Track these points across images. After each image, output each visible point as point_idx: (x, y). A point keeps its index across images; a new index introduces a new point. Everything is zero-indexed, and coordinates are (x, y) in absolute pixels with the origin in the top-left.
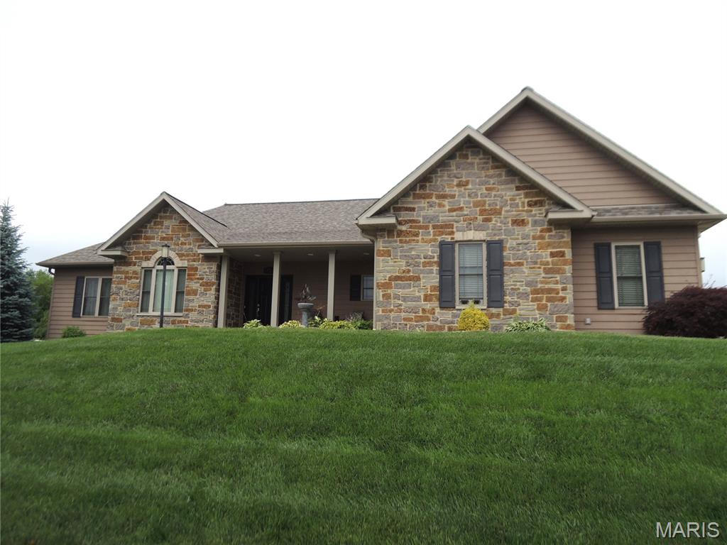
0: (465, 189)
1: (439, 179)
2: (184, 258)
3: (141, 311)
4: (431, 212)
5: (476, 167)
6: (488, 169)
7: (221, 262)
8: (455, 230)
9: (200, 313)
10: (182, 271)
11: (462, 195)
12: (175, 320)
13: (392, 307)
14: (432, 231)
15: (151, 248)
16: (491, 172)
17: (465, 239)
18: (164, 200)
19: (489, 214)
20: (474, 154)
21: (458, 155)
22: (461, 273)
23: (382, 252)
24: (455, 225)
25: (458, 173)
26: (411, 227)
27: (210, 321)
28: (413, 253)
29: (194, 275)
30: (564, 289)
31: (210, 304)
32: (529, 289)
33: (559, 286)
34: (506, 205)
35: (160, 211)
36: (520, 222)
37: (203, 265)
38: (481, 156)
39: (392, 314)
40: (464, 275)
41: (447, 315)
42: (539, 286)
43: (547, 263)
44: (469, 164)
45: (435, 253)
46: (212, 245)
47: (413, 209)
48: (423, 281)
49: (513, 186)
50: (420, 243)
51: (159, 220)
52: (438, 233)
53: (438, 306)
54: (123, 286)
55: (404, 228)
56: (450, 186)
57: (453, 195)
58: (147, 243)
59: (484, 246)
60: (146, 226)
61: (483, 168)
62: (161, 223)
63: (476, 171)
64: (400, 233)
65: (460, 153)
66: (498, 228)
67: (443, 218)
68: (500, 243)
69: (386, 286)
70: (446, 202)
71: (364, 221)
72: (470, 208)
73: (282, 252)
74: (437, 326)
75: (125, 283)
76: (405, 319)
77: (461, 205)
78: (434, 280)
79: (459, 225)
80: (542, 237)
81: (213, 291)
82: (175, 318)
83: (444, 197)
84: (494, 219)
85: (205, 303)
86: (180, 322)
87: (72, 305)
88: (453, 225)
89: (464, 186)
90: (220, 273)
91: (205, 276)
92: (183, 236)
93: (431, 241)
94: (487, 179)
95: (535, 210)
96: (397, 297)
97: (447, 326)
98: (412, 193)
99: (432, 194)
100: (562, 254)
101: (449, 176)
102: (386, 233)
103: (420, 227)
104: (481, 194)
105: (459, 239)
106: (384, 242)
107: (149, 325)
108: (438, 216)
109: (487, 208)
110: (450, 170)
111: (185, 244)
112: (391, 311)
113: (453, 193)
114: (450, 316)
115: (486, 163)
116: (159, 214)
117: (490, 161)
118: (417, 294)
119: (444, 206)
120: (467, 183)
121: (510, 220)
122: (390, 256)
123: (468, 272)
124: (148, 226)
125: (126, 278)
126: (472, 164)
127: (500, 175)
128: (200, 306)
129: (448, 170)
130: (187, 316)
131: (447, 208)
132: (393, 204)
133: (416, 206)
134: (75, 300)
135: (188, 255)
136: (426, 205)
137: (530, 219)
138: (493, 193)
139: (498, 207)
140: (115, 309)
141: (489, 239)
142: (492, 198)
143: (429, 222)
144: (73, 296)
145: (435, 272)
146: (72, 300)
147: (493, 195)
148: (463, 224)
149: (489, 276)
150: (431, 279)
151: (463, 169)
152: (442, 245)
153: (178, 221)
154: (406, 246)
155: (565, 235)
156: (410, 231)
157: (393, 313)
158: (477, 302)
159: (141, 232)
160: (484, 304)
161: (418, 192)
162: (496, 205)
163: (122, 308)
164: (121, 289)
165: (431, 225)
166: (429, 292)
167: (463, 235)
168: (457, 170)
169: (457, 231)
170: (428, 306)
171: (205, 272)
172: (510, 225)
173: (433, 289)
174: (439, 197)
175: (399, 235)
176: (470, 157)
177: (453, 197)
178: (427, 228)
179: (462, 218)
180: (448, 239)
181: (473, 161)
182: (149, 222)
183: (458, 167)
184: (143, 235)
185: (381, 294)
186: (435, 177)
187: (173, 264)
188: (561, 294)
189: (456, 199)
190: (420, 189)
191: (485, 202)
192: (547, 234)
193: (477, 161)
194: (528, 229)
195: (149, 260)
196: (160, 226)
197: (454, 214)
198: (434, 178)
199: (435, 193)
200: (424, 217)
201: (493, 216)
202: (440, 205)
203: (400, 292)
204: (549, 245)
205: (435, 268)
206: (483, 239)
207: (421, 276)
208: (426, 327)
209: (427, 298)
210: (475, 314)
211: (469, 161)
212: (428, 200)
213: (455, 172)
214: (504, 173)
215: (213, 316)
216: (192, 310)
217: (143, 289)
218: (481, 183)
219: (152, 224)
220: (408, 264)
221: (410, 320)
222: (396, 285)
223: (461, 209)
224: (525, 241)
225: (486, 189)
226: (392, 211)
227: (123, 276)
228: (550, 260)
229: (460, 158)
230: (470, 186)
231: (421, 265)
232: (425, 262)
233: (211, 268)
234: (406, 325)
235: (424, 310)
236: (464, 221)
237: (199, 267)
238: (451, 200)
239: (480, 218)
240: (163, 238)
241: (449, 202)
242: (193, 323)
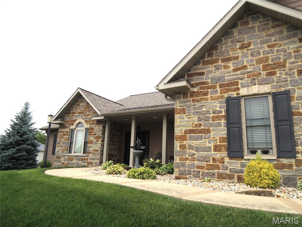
0: (247, 50)
1: (224, 46)
2: (88, 123)
3: (69, 153)
4: (218, 74)
5: (257, 30)
6: (269, 29)
7: (105, 125)
8: (240, 86)
9: (94, 154)
10: (87, 130)
11: (244, 56)
12: (82, 158)
13: (187, 156)
14: (218, 89)
15: (74, 118)
16: (272, 31)
17: (250, 93)
18: (78, 92)
20: (254, 19)
21: (239, 24)
22: (248, 125)
23: (179, 111)
24: (240, 82)
25: (241, 38)
26: (201, 88)
27: (98, 159)
28: (204, 109)
29: (92, 132)
31: (98, 149)
34: (289, 57)
35: (79, 99)
37: (96, 126)
38: (261, 20)
39: (188, 163)
40: (251, 127)
44: (251, 28)
45: (222, 108)
46: (99, 115)
47: (203, 74)
48: (212, 133)
49: (296, 39)
50: (209, 101)
51: (78, 103)
52: (224, 91)
53: (226, 155)
54: (62, 139)
55: (195, 90)
56: (234, 50)
57: (236, 57)
58: (73, 116)
59: (270, 98)
60: (73, 107)
61: (264, 29)
62: (79, 105)
63: (257, 33)
64: (193, 94)
65: (241, 21)
66: (283, 80)
67: (228, 78)
68: (287, 94)
69: (183, 138)
70: (231, 65)
71: (162, 87)
72: (253, 65)
74: (226, 174)
75: (62, 137)
76: (198, 167)
77: (245, 64)
78: (223, 132)
79: (243, 81)
81: (100, 142)
82: (82, 157)
83: (229, 60)
84: (278, 72)
86: (85, 159)
88: (238, 82)
89: (246, 47)
90: (105, 131)
91: (97, 133)
92: (88, 111)
93: (218, 98)
94: (268, 38)
96: (191, 147)
97: (236, 175)
98: (201, 61)
99: (218, 59)
101: (232, 42)
102: (182, 95)
103: (209, 88)
104: (263, 52)
105: (244, 94)
106: (181, 102)
107: (71, 161)
108: (224, 76)
109: (270, 63)
110: (234, 37)
111: (89, 115)
112: (186, 159)
113: (236, 55)
114: (239, 166)
115: (267, 24)
116: (79, 100)
117: (271, 22)
118: (208, 145)
119: (229, 67)
120: (249, 44)
121: (295, 70)
122: (185, 113)
123: (255, 123)
125: (63, 135)
126: (254, 27)
127: (281, 32)
128: (94, 150)
129: (231, 38)
130: (88, 156)
131: (232, 68)
132: (186, 72)
133: (205, 71)
134: (53, 146)
135: (90, 121)
136: (213, 69)
138: (276, 49)
139: (282, 61)
140: (58, 151)
141: (274, 91)
142: (275, 54)
143: (217, 82)
144: (53, 144)
145: (223, 125)
147: (275, 51)
149: (277, 126)
150: (220, 131)
151: (245, 34)
152: (229, 100)
154: (198, 104)
156: (200, 92)
157: (188, 161)
158: (265, 152)
159: (70, 110)
160: (273, 156)
161: (206, 59)
162: (280, 59)
163: (61, 151)
164: (61, 141)
165: (218, 84)
166: (218, 143)
167: (248, 90)
168: (239, 35)
169: (242, 87)
170: (218, 155)
171: (97, 131)
172: (296, 75)
173: (222, 140)
174: (224, 60)
175: (191, 96)
176: (250, 23)
177: (237, 58)
178: (215, 87)
179: (246, 75)
180: (233, 94)
181: (254, 25)
182: (74, 104)
183: (240, 33)
184: (71, 112)
185: (179, 144)
186: (220, 45)
187: (83, 127)
189: (240, 59)
190: (208, 56)
191: (267, 58)
193: (257, 24)
195: (73, 125)
196: (78, 107)
197: (239, 72)
198: (219, 46)
199: (220, 58)
200: (212, 79)
201: (277, 70)
202: (226, 67)
203: (194, 143)
205: (223, 121)
206: (268, 91)
207: (211, 129)
208: (216, 175)
209: (217, 148)
210: (261, 168)
211: (250, 26)
212: (215, 65)
213: (237, 37)
214: (284, 30)
215: (99, 156)
216: (90, 153)
217: (70, 141)
218: (263, 42)
219: (75, 105)
220: (200, 119)
221: (203, 168)
222: (190, 137)
223: (245, 67)
225: (268, 46)
226: (186, 77)
227: (62, 134)
229: (241, 25)
230: (252, 47)
231: (211, 119)
232: (214, 117)
233: (100, 128)
234: (199, 172)
235: (214, 160)
236: (248, 77)
237: (94, 128)
238: (235, 61)
239: (264, 73)
240: (79, 113)
241: (234, 63)
242: (90, 160)
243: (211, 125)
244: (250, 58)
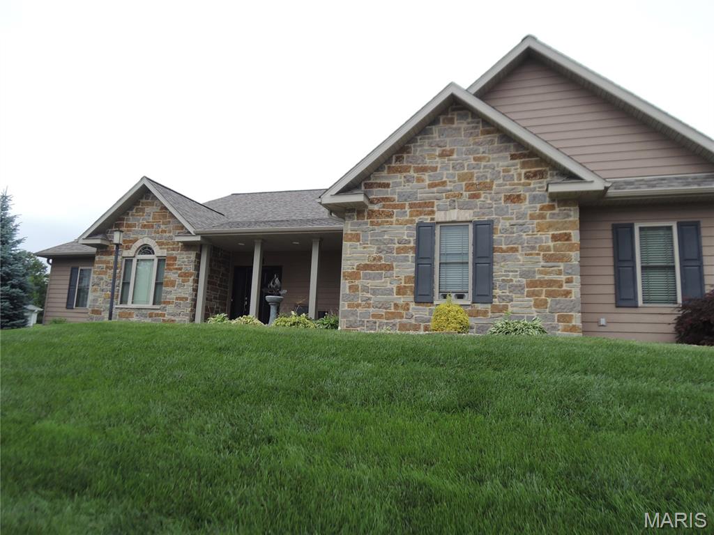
0: (449, 160)
1: (419, 149)
2: (163, 246)
3: (121, 303)
4: (408, 188)
5: (463, 133)
6: (477, 135)
7: (201, 251)
8: (435, 209)
9: (177, 305)
10: (161, 260)
11: (445, 168)
12: (152, 313)
13: (360, 302)
14: (408, 210)
15: (132, 236)
16: (481, 138)
17: (448, 220)
18: (144, 185)
19: (476, 189)
20: (463, 117)
21: (441, 120)
22: (442, 261)
23: (350, 237)
24: (436, 203)
25: (441, 141)
26: (384, 206)
27: (186, 315)
28: (386, 237)
29: (173, 265)
30: (569, 281)
31: (187, 296)
32: (524, 281)
33: (563, 278)
34: (498, 177)
35: (142, 198)
36: (515, 199)
37: (183, 254)
38: (470, 120)
39: (359, 310)
40: (446, 263)
41: (423, 312)
42: (538, 277)
43: (548, 249)
44: (455, 129)
45: (411, 237)
46: (189, 232)
47: (387, 185)
48: (396, 270)
49: (507, 154)
50: (394, 226)
51: (140, 206)
52: (415, 214)
53: (413, 300)
54: (103, 276)
55: (376, 207)
56: (432, 157)
57: (434, 167)
58: (128, 231)
59: (471, 227)
60: (128, 214)
61: (471, 133)
62: (143, 210)
63: (463, 138)
64: (372, 214)
65: (444, 116)
66: (487, 206)
67: (422, 195)
68: (490, 223)
69: (354, 276)
70: (426, 176)
71: (327, 199)
72: (454, 182)
73: (263, 240)
74: (410, 324)
75: (105, 273)
76: (374, 316)
77: (444, 179)
78: (410, 269)
79: (440, 203)
80: (542, 217)
81: (191, 283)
82: (152, 311)
83: (424, 170)
84: (483, 195)
85: (183, 295)
86: (157, 315)
87: (66, 296)
88: (433, 203)
89: (447, 156)
90: (199, 263)
91: (184, 266)
92: (164, 223)
93: (407, 222)
94: (475, 147)
95: (534, 183)
96: (366, 289)
97: (422, 324)
98: (386, 166)
99: (410, 167)
100: (568, 237)
101: (430, 145)
102: (355, 214)
103: (395, 207)
104: (468, 165)
105: (440, 220)
106: (353, 224)
107: (127, 318)
108: (416, 193)
109: (475, 182)
110: (432, 138)
111: (165, 232)
112: (358, 305)
113: (434, 165)
114: (427, 313)
115: (476, 128)
116: (141, 201)
117: (481, 125)
118: (389, 286)
119: (423, 181)
120: (451, 153)
121: (502, 195)
122: (359, 241)
123: (450, 260)
124: (130, 214)
125: (107, 267)
126: (459, 129)
127: (492, 142)
128: (177, 299)
129: (429, 138)
130: (164, 309)
131: (427, 182)
132: (364, 180)
133: (391, 182)
134: (69, 291)
135: (167, 244)
136: (403, 180)
137: (527, 194)
138: (483, 163)
139: (488, 180)
140: (95, 300)
141: (476, 219)
142: (481, 170)
143: (406, 200)
144: (67, 287)
145: (410, 260)
146: (67, 291)
147: (482, 166)
148: (445, 202)
149: (475, 264)
150: (406, 268)
151: (447, 136)
152: (420, 226)
153: (159, 208)
154: (378, 229)
155: (572, 213)
156: (383, 211)
157: (360, 308)
158: (460, 297)
159: (123, 220)
160: (468, 300)
161: (393, 165)
162: (486, 178)
163: (102, 299)
164: (102, 279)
165: (407, 203)
166: (403, 284)
167: (445, 214)
168: (439, 136)
169: (439, 210)
170: (401, 300)
171: (183, 262)
172: (502, 201)
173: (408, 279)
174: (418, 170)
175: (370, 216)
176: (456, 122)
177: (435, 169)
178: (402, 207)
179: (444, 194)
180: (427, 219)
181: (460, 125)
182: (131, 209)
183: (441, 134)
184: (125, 222)
185: (348, 285)
186: (414, 147)
187: (154, 254)
188: (565, 287)
189: (438, 171)
190: (396, 161)
191: (472, 174)
192: (548, 213)
193: (464, 125)
194: (525, 206)
195: (129, 249)
196: (141, 214)
197: (435, 189)
198: (413, 149)
199: (413, 166)
200: (400, 195)
201: (482, 192)
202: (419, 180)
203: (370, 283)
204: (550, 226)
205: (411, 255)
206: (469, 219)
207: (394, 264)
208: (398, 325)
209: (401, 291)
210: (449, 311)
211: (454, 126)
212: (405, 174)
213: (438, 139)
214: (496, 139)
215: (190, 309)
216: (169, 303)
217: (124, 279)
218: (469, 152)
219: (134, 211)
220: (380, 250)
221: (380, 316)
222: (365, 275)
223: (444, 183)
224: (521, 221)
225: (474, 159)
226: (363, 188)
227: (105, 266)
228: (551, 244)
229: (444, 122)
230: (455, 156)
231: (395, 251)
232: (398, 248)
233: (190, 257)
234: (375, 323)
235: (396, 305)
236: (447, 198)
237: (178, 256)
238: (432, 173)
239: (466, 194)
240: (144, 226)
241: (430, 176)
242: (170, 317)
243: (396, 259)
244: (451, 171)
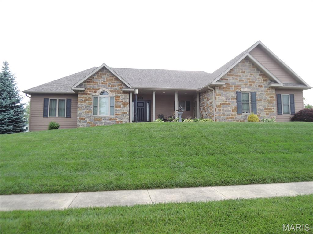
0: (244, 74)
1: (236, 70)
2: (113, 92)
3: (93, 115)
4: (234, 81)
5: (247, 66)
6: (251, 67)
7: (130, 94)
8: (241, 88)
9: (123, 115)
10: (112, 98)
11: (243, 76)
13: (222, 114)
14: (234, 88)
15: (97, 87)
16: (252, 69)
17: (244, 91)
18: (104, 67)
19: (252, 83)
22: (243, 103)
23: (218, 94)
24: (241, 86)
26: (227, 86)
27: (127, 119)
28: (228, 95)
29: (119, 99)
30: (273, 108)
31: (127, 112)
32: (263, 108)
33: (272, 107)
34: (256, 80)
36: (260, 86)
37: (123, 95)
38: (249, 63)
39: (222, 116)
41: (239, 117)
42: (267, 107)
43: (269, 100)
45: (235, 95)
46: (128, 87)
47: (227, 80)
48: (231, 105)
49: (258, 74)
50: (230, 92)
51: (99, 75)
53: (236, 113)
54: (84, 104)
56: (239, 72)
58: (95, 85)
59: (250, 94)
60: (93, 78)
61: (249, 67)
63: (247, 68)
64: (223, 88)
65: (242, 61)
66: (254, 88)
67: (238, 83)
68: (255, 93)
69: (219, 106)
70: (238, 78)
72: (246, 80)
73: (156, 91)
74: (236, 120)
75: (85, 102)
76: (226, 118)
77: (243, 79)
80: (267, 92)
81: (128, 107)
82: (111, 118)
83: (237, 76)
84: (253, 85)
85: (125, 112)
86: (113, 119)
87: (43, 111)
91: (124, 100)
92: (112, 83)
93: (234, 91)
94: (251, 71)
95: (265, 83)
96: (223, 110)
97: (239, 120)
98: (227, 74)
99: (233, 75)
100: (273, 97)
101: (239, 69)
102: (219, 88)
103: (230, 86)
104: (249, 76)
105: (242, 91)
106: (218, 91)
107: (99, 121)
108: (236, 83)
109: (251, 81)
111: (113, 86)
112: (221, 115)
113: (240, 75)
115: (250, 65)
117: (251, 65)
118: (230, 109)
119: (237, 79)
120: (244, 72)
121: (258, 85)
122: (220, 96)
124: (94, 78)
125: (85, 100)
127: (254, 70)
128: (122, 113)
129: (238, 67)
130: (117, 117)
131: (238, 80)
133: (228, 79)
134: (44, 109)
135: (115, 91)
136: (231, 78)
137: (264, 85)
138: (253, 76)
139: (254, 81)
140: (80, 114)
141: (251, 91)
142: (252, 78)
143: (233, 85)
144: (43, 107)
148: (243, 86)
149: (252, 103)
150: (234, 104)
151: (243, 67)
152: (237, 93)
153: (109, 76)
154: (226, 93)
155: (274, 91)
160: (250, 113)
161: (229, 74)
163: (84, 113)
166: (233, 109)
167: (244, 89)
170: (233, 113)
172: (258, 87)
173: (235, 108)
175: (223, 89)
176: (245, 63)
177: (240, 76)
178: (232, 86)
180: (239, 91)
184: (92, 81)
185: (218, 109)
187: (108, 95)
188: (273, 110)
191: (250, 79)
192: (268, 91)
193: (247, 64)
194: (263, 88)
195: (96, 92)
196: (100, 78)
197: (241, 82)
198: (234, 69)
200: (232, 83)
202: (236, 79)
203: (224, 109)
204: (269, 94)
205: (235, 101)
206: (249, 91)
207: (231, 103)
208: (233, 121)
209: (233, 111)
211: (245, 64)
212: (232, 77)
214: (256, 70)
215: (128, 117)
216: (119, 114)
217: (94, 105)
218: (249, 72)
220: (226, 99)
221: (228, 118)
222: (223, 106)
223: (243, 81)
224: (263, 93)
225: (251, 74)
226: (220, 80)
228: (269, 99)
229: (242, 63)
230: (245, 73)
231: (231, 99)
232: (232, 99)
233: (127, 97)
234: (226, 120)
235: (232, 115)
236: (244, 85)
237: (121, 96)
238: (240, 77)
239: (249, 84)
240: (102, 83)
241: (239, 78)
242: (120, 120)
243: (231, 102)
244: (244, 77)
